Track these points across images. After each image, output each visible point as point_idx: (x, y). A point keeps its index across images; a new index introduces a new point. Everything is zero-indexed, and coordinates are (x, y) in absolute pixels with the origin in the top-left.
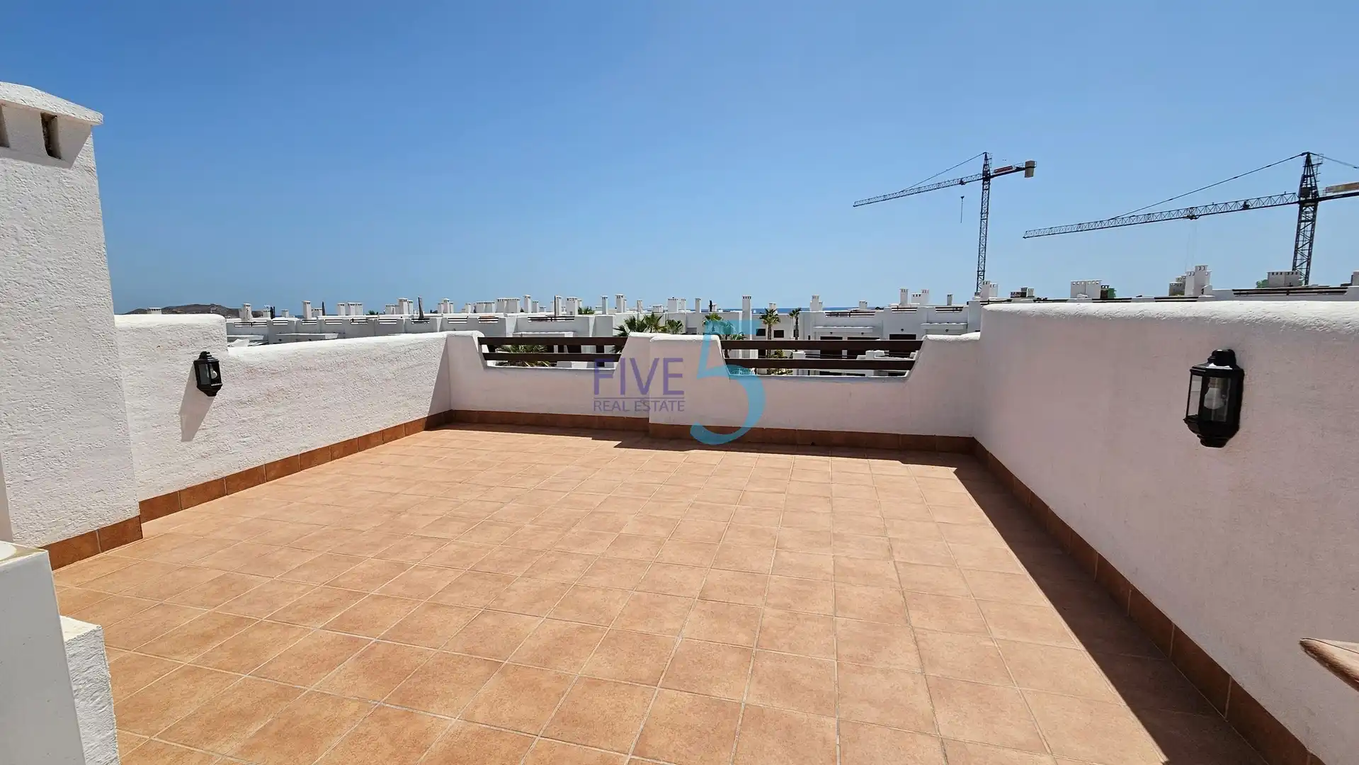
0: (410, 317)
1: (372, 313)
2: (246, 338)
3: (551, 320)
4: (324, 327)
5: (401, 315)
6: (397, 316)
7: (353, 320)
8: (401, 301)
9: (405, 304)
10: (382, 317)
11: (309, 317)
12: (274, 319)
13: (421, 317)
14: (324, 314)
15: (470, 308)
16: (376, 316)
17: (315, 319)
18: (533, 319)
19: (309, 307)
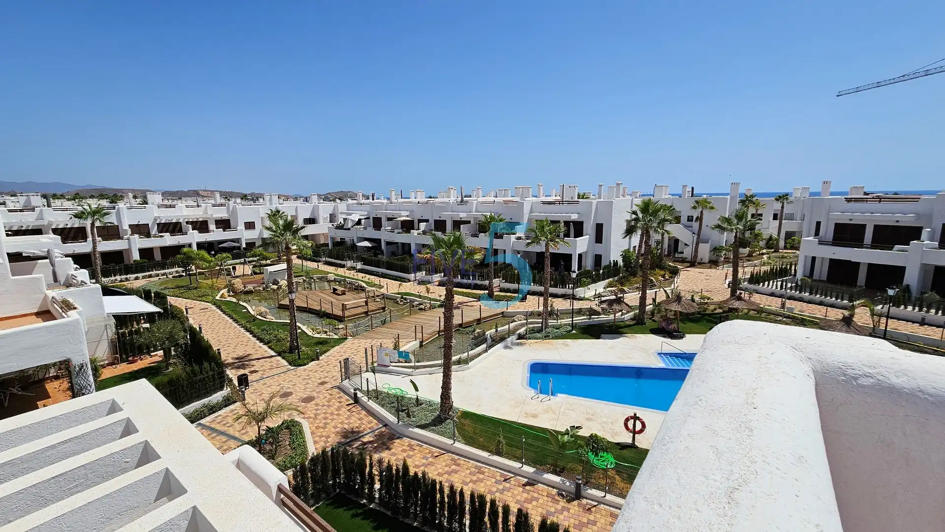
0: (454, 200)
1: (431, 198)
2: (357, 213)
3: (560, 204)
4: (401, 208)
5: (450, 199)
6: (446, 200)
7: (419, 202)
8: (449, 188)
9: (452, 190)
10: (437, 200)
11: (394, 200)
12: (374, 201)
13: (462, 201)
14: (402, 198)
15: (493, 193)
16: (433, 199)
17: (396, 201)
18: (544, 203)
19: (393, 193)
